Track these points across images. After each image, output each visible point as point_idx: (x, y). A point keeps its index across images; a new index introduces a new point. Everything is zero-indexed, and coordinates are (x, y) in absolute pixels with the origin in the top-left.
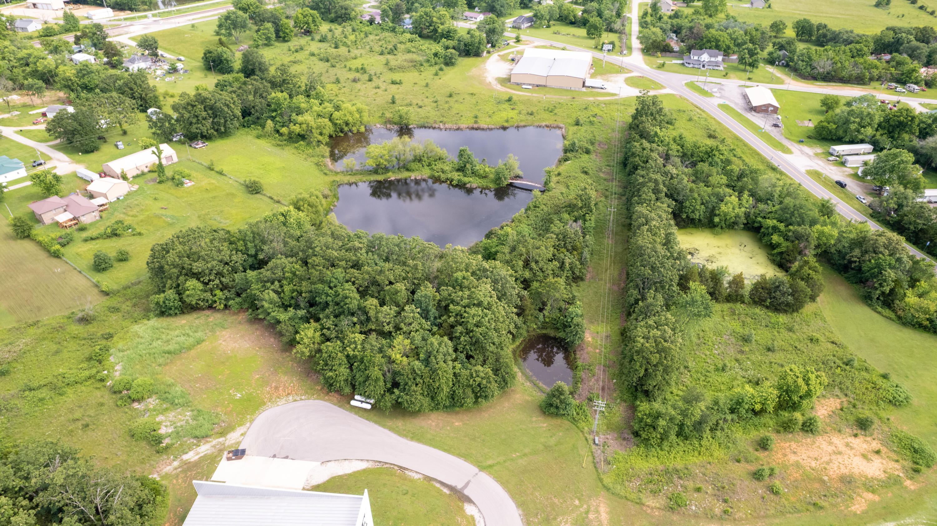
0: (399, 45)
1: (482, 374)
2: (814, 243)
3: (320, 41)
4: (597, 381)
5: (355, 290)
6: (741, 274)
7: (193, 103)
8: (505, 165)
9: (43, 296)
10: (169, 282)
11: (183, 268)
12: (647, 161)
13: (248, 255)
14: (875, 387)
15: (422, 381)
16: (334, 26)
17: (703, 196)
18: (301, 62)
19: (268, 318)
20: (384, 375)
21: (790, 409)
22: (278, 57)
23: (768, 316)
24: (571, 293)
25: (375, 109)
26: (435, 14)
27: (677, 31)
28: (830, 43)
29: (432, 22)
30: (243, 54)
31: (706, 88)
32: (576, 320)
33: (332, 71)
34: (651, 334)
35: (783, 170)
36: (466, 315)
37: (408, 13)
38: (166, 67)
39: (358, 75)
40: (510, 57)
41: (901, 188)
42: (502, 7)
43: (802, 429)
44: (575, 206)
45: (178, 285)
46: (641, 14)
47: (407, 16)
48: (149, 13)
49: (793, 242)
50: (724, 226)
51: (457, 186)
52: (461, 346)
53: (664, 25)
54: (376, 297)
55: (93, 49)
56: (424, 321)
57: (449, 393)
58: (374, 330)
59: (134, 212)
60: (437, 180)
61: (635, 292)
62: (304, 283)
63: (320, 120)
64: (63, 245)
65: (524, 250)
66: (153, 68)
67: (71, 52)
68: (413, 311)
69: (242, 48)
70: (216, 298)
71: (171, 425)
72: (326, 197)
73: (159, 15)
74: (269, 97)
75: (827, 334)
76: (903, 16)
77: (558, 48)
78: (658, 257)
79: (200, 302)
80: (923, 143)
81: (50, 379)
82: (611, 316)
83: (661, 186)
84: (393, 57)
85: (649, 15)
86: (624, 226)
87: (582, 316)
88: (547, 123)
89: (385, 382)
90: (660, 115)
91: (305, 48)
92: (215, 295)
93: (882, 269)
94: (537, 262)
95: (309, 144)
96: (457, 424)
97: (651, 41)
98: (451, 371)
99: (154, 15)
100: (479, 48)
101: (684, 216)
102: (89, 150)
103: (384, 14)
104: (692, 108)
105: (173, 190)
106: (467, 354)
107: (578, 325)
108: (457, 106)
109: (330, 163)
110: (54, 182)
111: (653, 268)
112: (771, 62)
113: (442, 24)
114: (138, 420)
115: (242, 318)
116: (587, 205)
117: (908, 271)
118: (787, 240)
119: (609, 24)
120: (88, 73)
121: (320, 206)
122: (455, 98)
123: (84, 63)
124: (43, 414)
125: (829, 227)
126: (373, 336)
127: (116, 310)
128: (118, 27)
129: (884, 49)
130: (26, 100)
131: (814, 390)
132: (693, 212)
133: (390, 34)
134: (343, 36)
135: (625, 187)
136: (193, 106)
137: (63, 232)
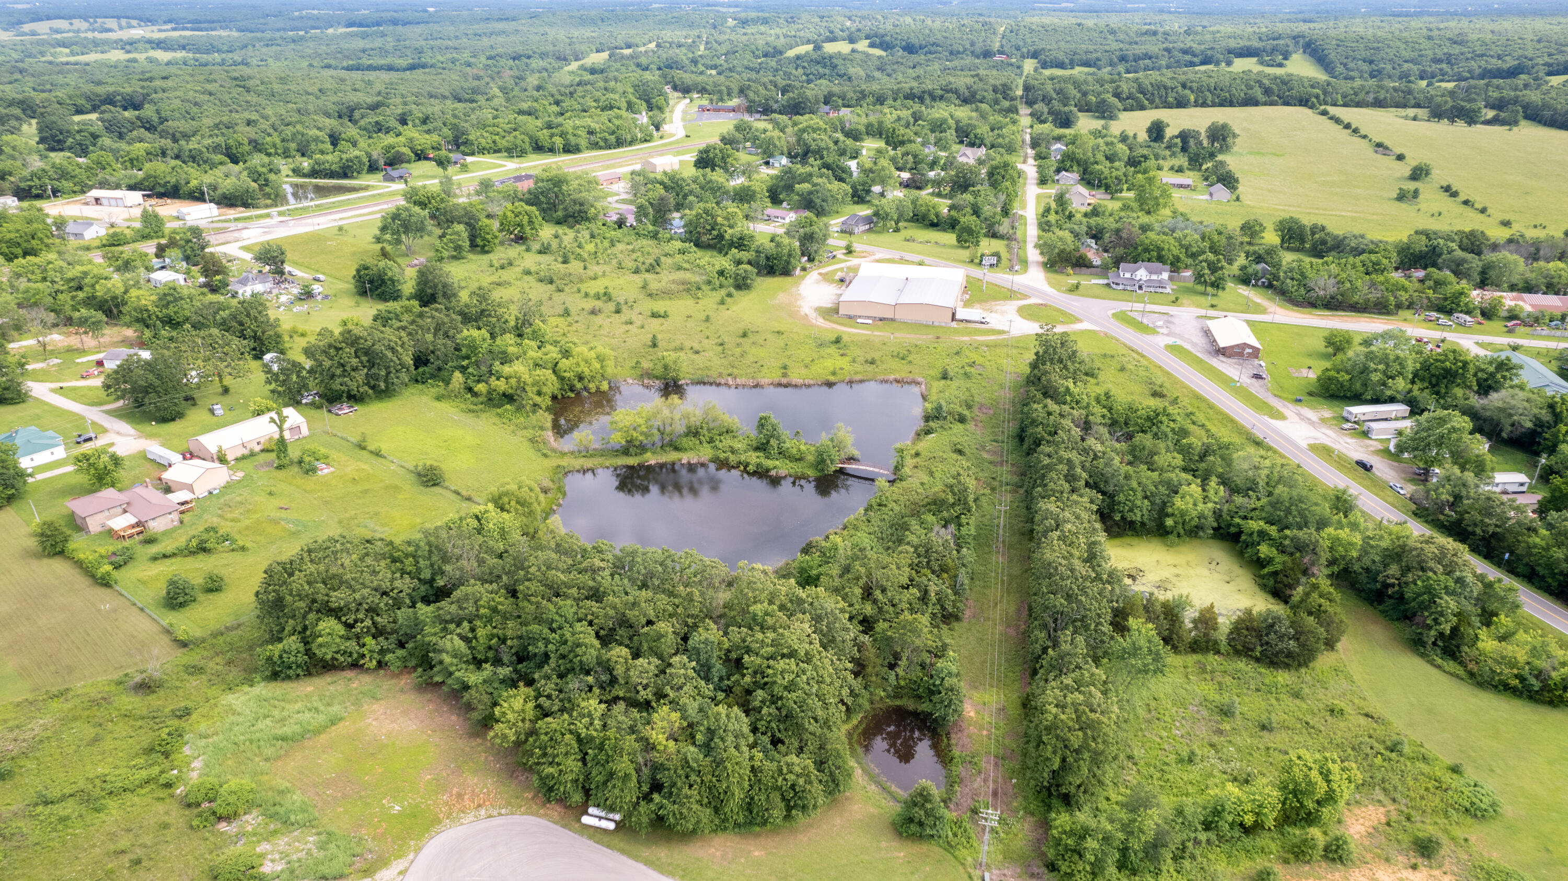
0: (663, 259)
1: (797, 769)
2: (1325, 556)
3: (540, 252)
4: (985, 781)
5: (593, 633)
6: (1212, 606)
7: (338, 345)
8: (832, 440)
9: (78, 648)
10: (291, 622)
11: (314, 601)
12: (1056, 433)
13: (419, 580)
14: (1441, 787)
15: (699, 780)
16: (560, 230)
17: (1146, 486)
18: (509, 284)
19: (449, 681)
20: (638, 771)
21: (1303, 823)
22: (474, 277)
23: (1260, 674)
24: (940, 640)
25: (625, 355)
26: (719, 212)
27: (1097, 235)
28: (1333, 253)
29: (716, 223)
30: (419, 271)
31: (1145, 321)
32: (948, 682)
33: (558, 298)
34: (1069, 700)
35: (1271, 444)
36: (770, 671)
37: (678, 210)
38: (296, 291)
39: (598, 304)
40: (837, 277)
41: (1456, 470)
42: (823, 201)
43: (1325, 857)
44: (943, 502)
45: (305, 628)
46: (1041, 210)
47: (676, 215)
48: (273, 211)
49: (1292, 554)
50: (1182, 532)
51: (755, 473)
52: (763, 723)
53: (1076, 227)
54: (627, 646)
55: (184, 263)
56: (703, 683)
57: (743, 800)
58: (623, 699)
59: (236, 514)
60: (723, 464)
61: (1043, 635)
62: (510, 624)
63: (538, 372)
64: (117, 567)
65: (863, 570)
66: (275, 291)
67: (149, 269)
68: (684, 666)
69: (416, 262)
70: (365, 651)
71: (282, 859)
72: (545, 491)
73: (289, 213)
74: (458, 336)
75: (1356, 701)
76: (1440, 214)
77: (913, 263)
78: (1077, 579)
79: (338, 656)
80: (1484, 401)
81: (81, 784)
82: (1006, 676)
83: (1079, 470)
84: (655, 276)
85: (1052, 212)
86: (1023, 534)
87: (958, 675)
88: (898, 376)
89: (639, 782)
90: (1073, 362)
91: (516, 263)
92: (364, 645)
93: (1435, 596)
94: (884, 590)
95: (520, 409)
96: (756, 853)
97: (1057, 251)
98: (747, 764)
99: (280, 214)
100: (788, 263)
101: (1117, 517)
102: (167, 418)
103: (641, 212)
104: (1125, 351)
105: (301, 481)
106: (773, 736)
107: (952, 690)
108: (754, 350)
109: (552, 439)
110: (110, 467)
111: (1069, 597)
112: (1245, 280)
113: (731, 227)
114: (226, 851)
115: (406, 684)
116: (961, 500)
117: (1477, 599)
118: (1283, 552)
119: (991, 226)
120: (176, 300)
121: (536, 504)
122: (752, 338)
123: (171, 285)
124: (64, 843)
125: (1347, 530)
126: (621, 706)
127: (195, 670)
128: (224, 231)
129: (1415, 262)
130: (74, 341)
131: (1338, 790)
132: (1131, 510)
133: (650, 242)
134: (576, 244)
135: (1023, 474)
136: (338, 349)
137: (120, 545)
